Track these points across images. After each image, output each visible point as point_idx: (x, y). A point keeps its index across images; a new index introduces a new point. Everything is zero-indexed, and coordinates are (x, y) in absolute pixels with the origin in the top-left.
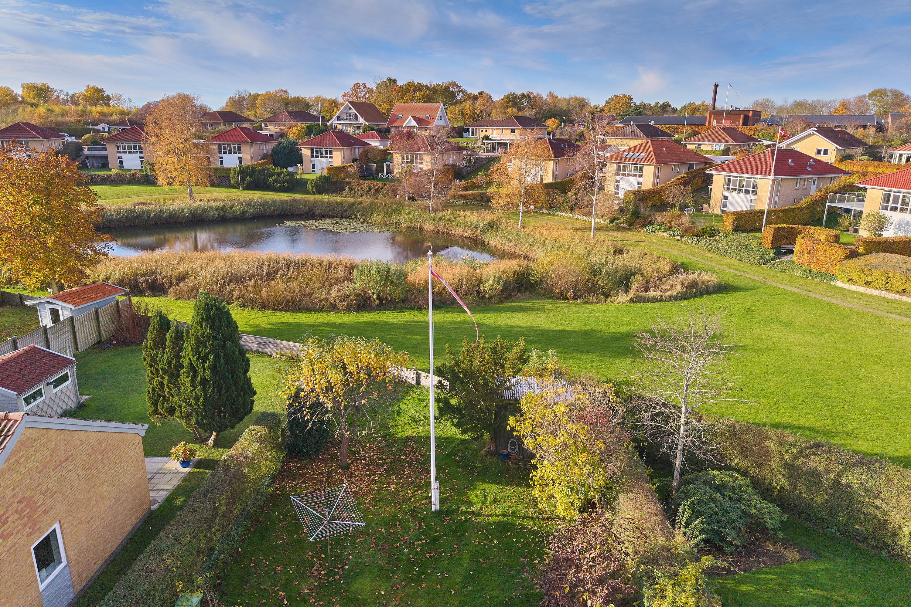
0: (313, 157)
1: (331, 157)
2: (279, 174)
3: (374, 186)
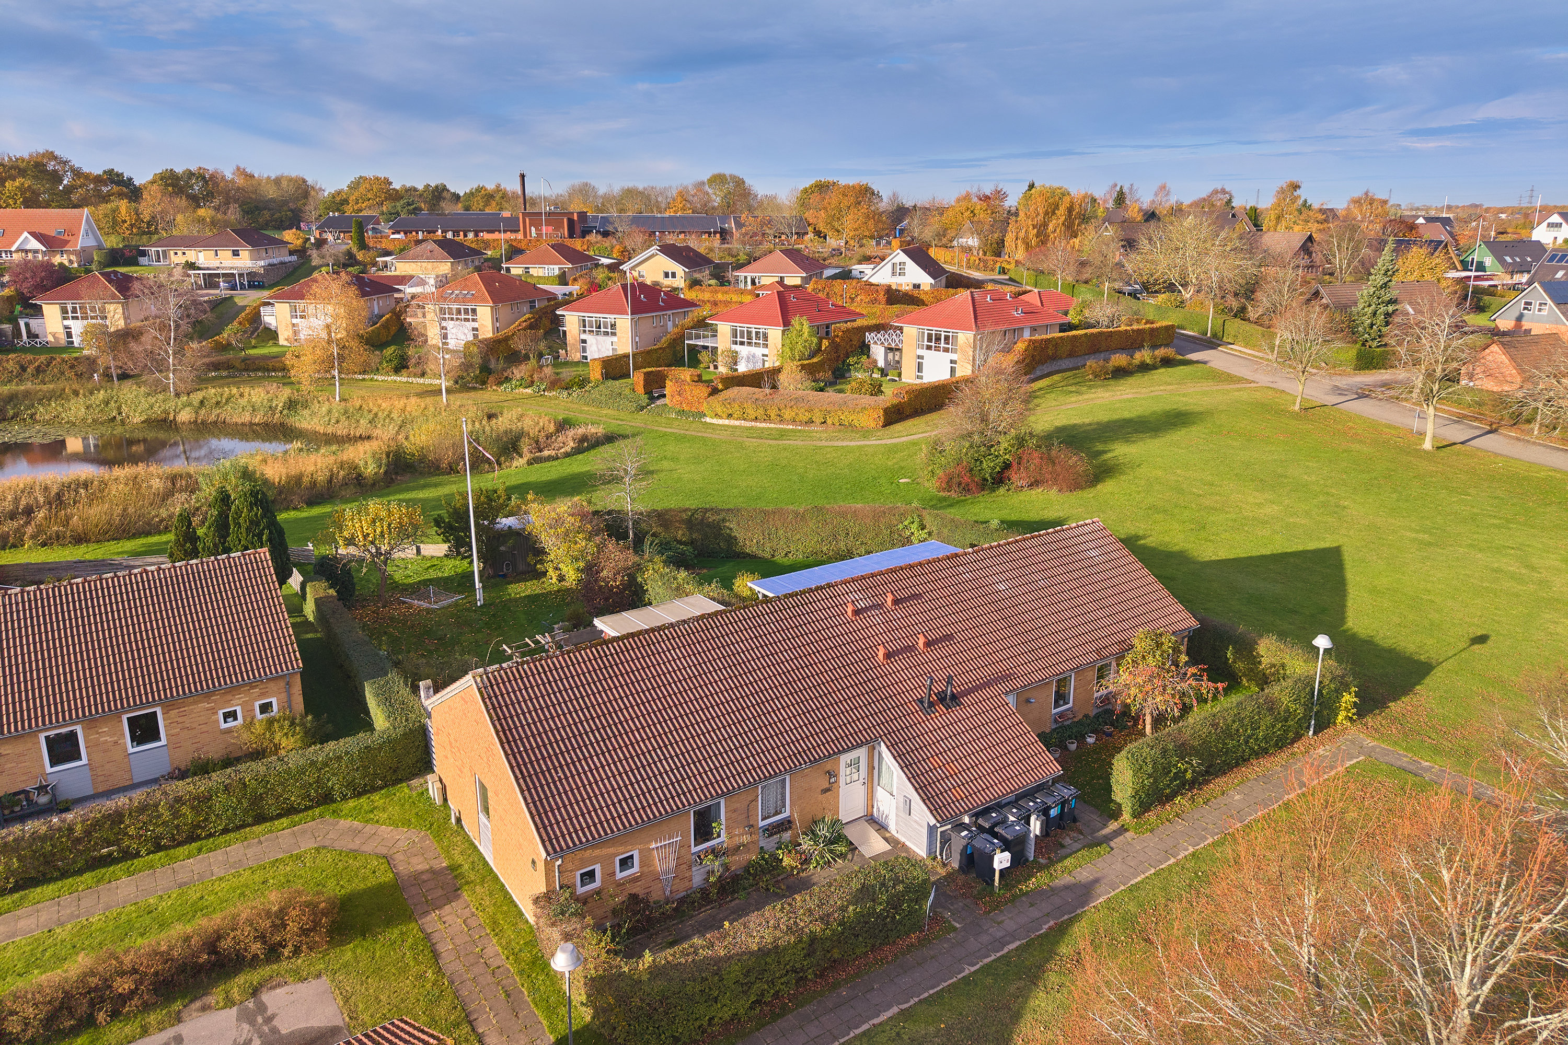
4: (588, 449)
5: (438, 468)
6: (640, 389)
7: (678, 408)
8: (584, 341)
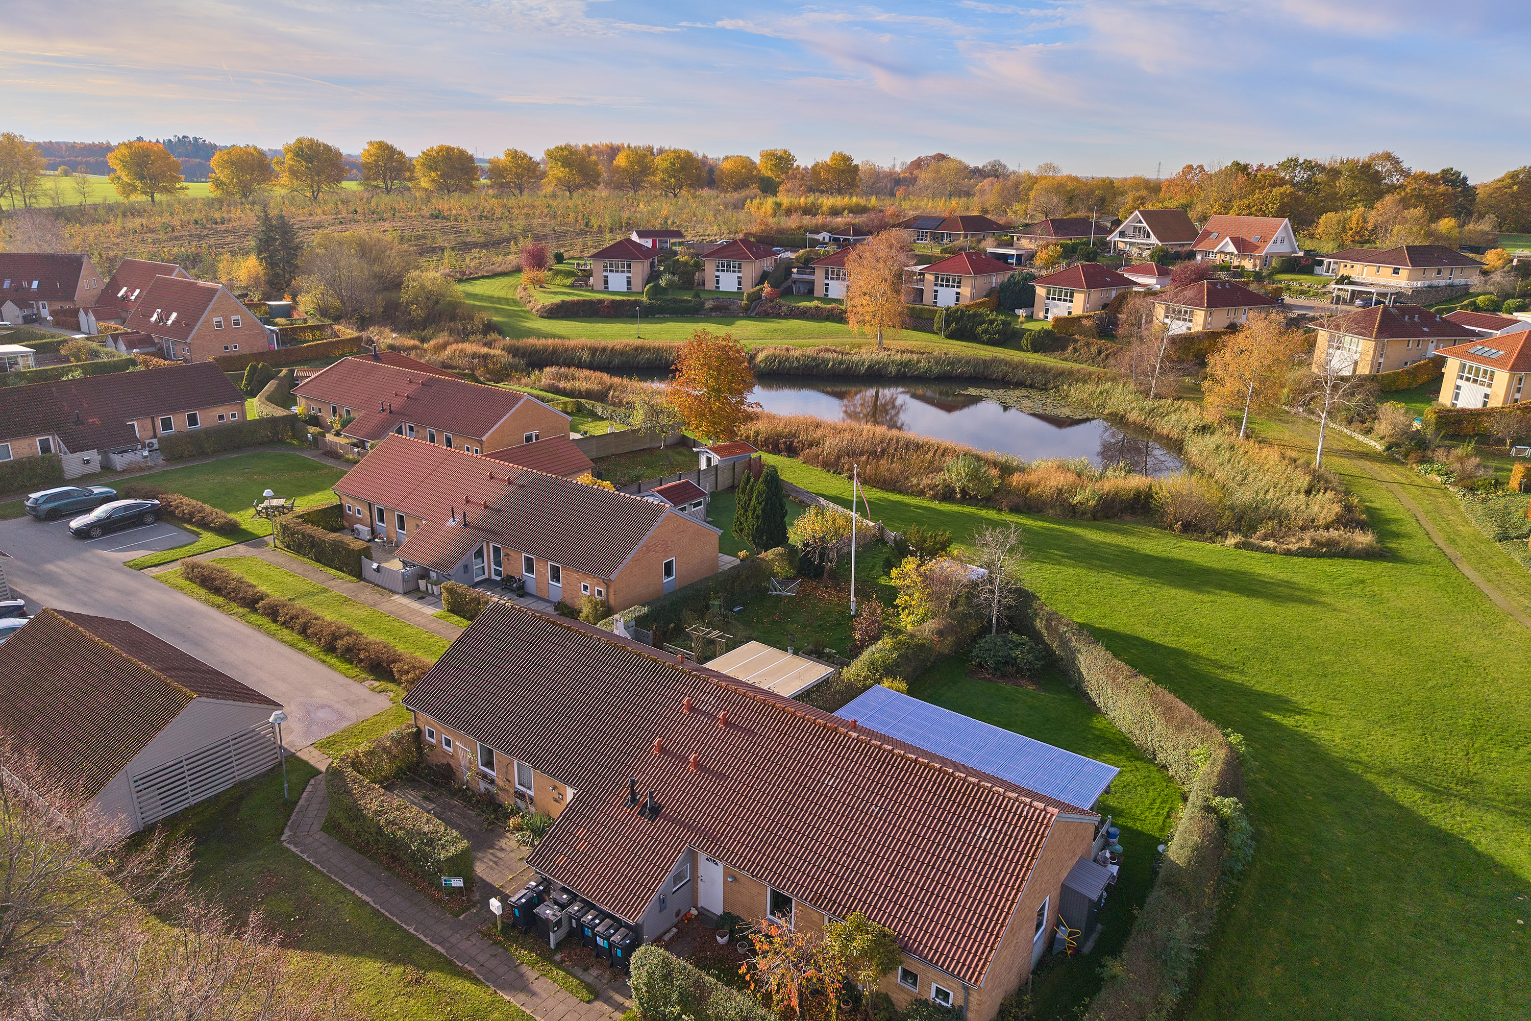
0: (1048, 298)
1: (1071, 301)
2: (991, 322)
3: (1107, 349)
4: (1313, 556)
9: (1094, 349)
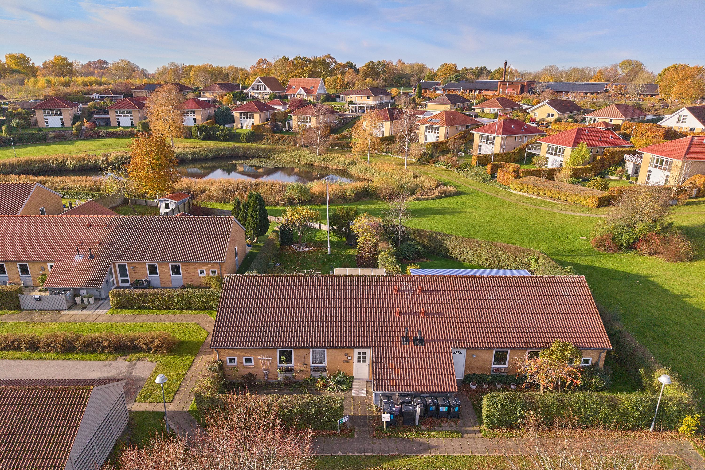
0: (241, 118)
1: (253, 118)
2: (222, 130)
3: (282, 137)
4: (444, 197)
5: (379, 197)
6: (489, 172)
7: (500, 183)
8: (480, 146)
9: (276, 138)
